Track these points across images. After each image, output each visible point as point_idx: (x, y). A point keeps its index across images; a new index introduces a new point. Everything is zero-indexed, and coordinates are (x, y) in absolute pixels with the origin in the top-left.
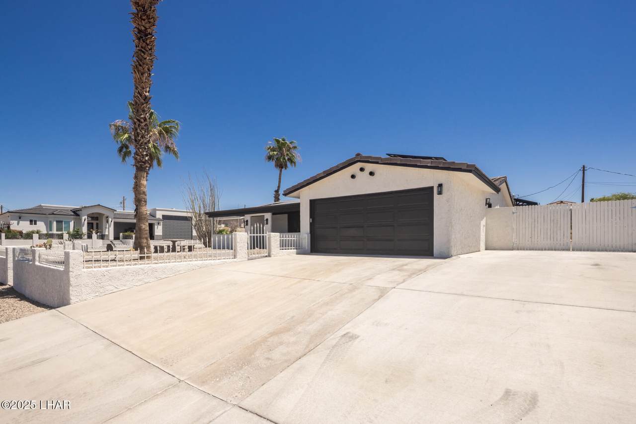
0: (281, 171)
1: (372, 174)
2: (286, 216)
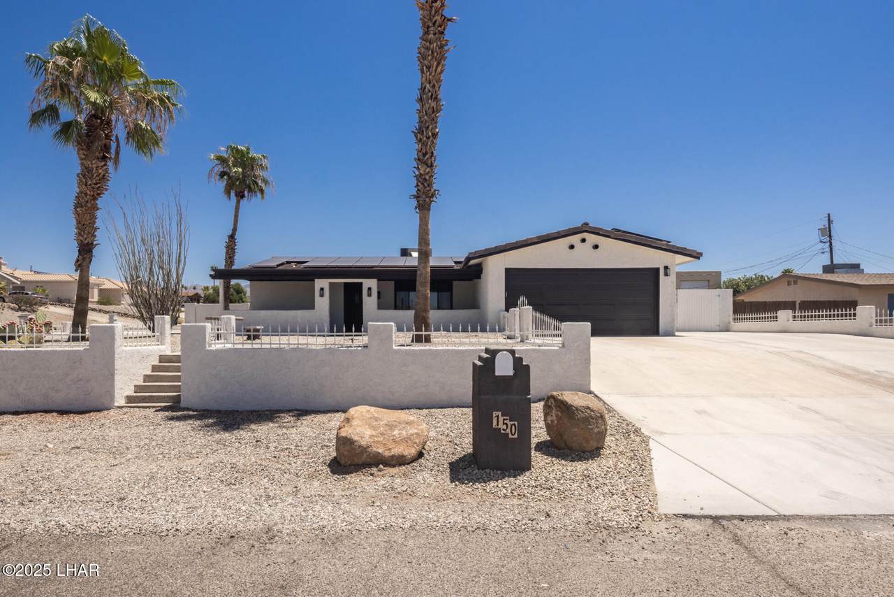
0: (238, 203)
1: (596, 247)
2: (393, 282)
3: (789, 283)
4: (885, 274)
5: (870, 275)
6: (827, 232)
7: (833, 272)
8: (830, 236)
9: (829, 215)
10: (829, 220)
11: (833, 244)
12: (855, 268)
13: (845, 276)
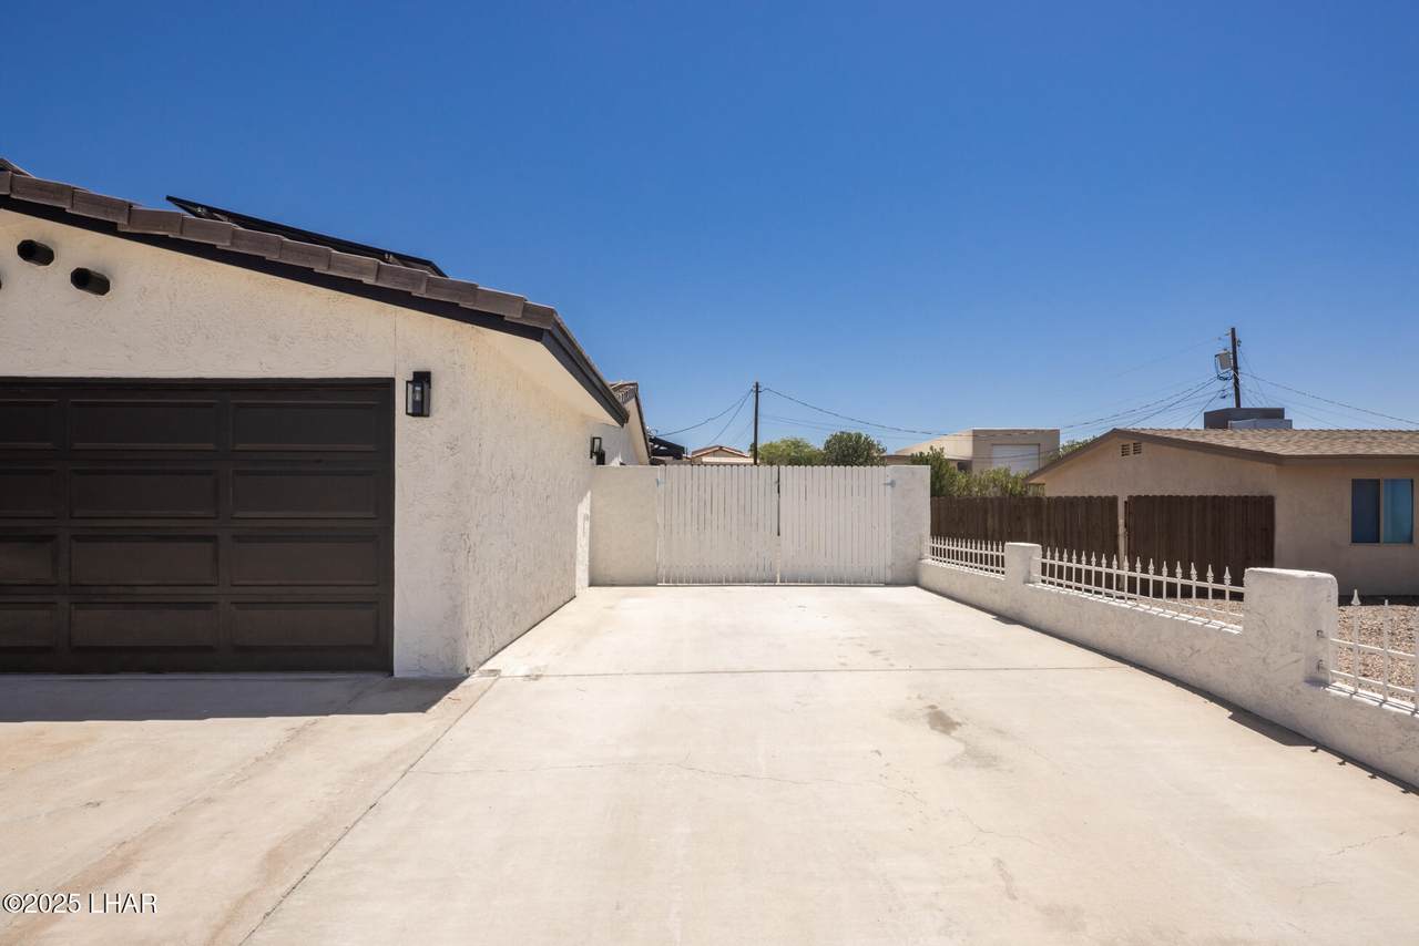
3: (1125, 452)
4: (1338, 431)
5: (1307, 433)
6: (1231, 362)
7: (1225, 427)
8: (1236, 368)
9: (1233, 330)
10: (1234, 339)
11: (1241, 382)
12: (1273, 417)
13: (1249, 433)
